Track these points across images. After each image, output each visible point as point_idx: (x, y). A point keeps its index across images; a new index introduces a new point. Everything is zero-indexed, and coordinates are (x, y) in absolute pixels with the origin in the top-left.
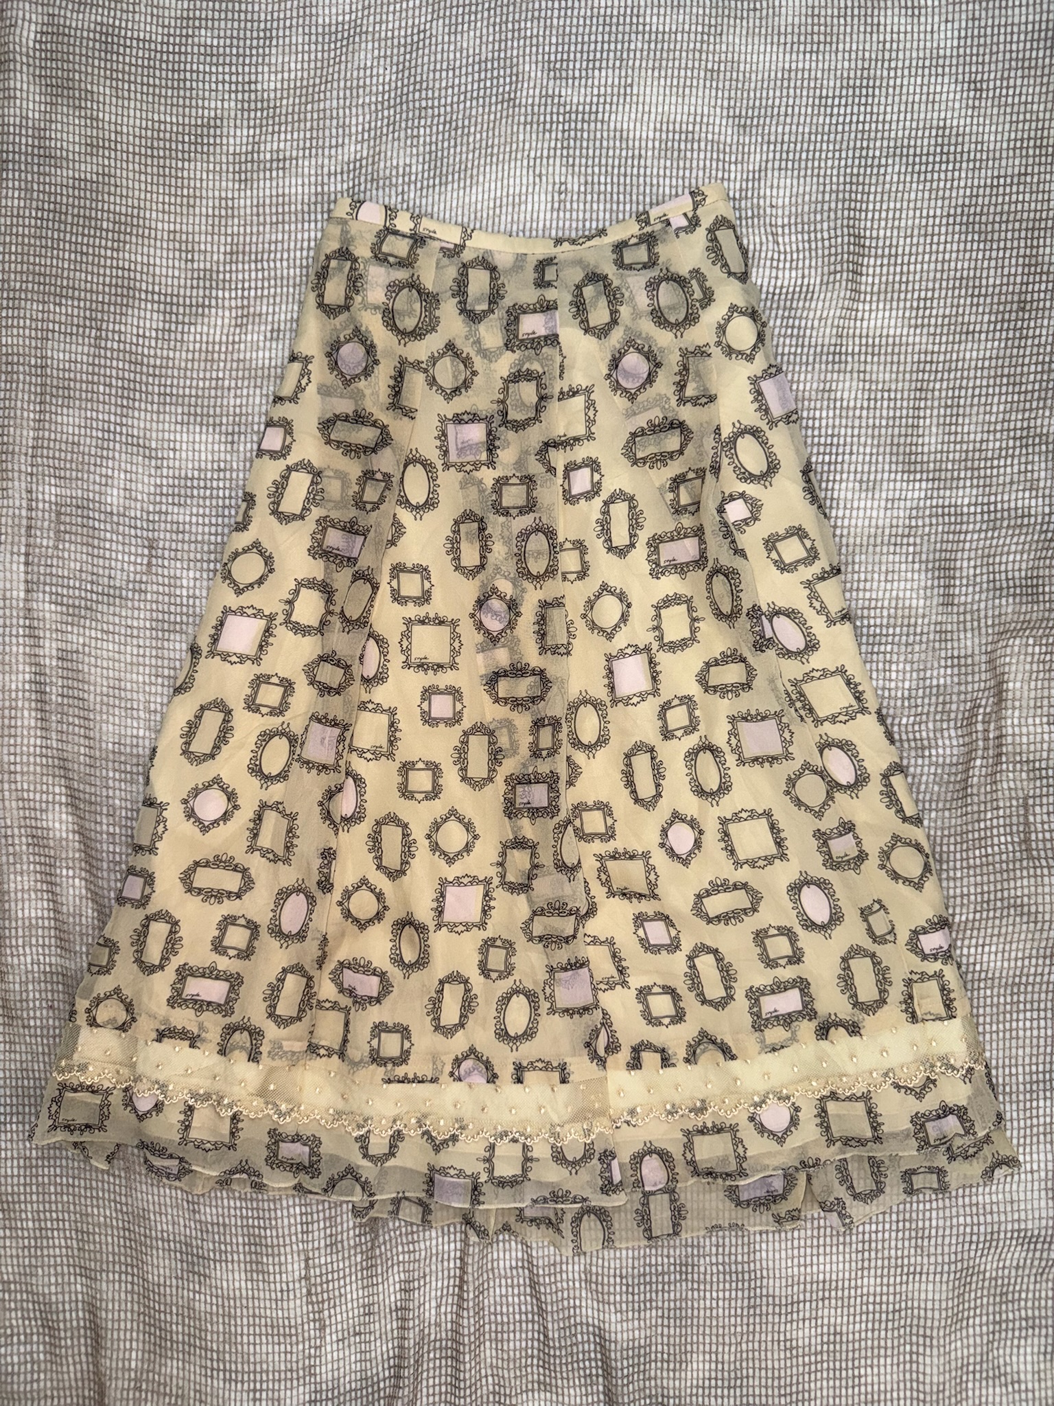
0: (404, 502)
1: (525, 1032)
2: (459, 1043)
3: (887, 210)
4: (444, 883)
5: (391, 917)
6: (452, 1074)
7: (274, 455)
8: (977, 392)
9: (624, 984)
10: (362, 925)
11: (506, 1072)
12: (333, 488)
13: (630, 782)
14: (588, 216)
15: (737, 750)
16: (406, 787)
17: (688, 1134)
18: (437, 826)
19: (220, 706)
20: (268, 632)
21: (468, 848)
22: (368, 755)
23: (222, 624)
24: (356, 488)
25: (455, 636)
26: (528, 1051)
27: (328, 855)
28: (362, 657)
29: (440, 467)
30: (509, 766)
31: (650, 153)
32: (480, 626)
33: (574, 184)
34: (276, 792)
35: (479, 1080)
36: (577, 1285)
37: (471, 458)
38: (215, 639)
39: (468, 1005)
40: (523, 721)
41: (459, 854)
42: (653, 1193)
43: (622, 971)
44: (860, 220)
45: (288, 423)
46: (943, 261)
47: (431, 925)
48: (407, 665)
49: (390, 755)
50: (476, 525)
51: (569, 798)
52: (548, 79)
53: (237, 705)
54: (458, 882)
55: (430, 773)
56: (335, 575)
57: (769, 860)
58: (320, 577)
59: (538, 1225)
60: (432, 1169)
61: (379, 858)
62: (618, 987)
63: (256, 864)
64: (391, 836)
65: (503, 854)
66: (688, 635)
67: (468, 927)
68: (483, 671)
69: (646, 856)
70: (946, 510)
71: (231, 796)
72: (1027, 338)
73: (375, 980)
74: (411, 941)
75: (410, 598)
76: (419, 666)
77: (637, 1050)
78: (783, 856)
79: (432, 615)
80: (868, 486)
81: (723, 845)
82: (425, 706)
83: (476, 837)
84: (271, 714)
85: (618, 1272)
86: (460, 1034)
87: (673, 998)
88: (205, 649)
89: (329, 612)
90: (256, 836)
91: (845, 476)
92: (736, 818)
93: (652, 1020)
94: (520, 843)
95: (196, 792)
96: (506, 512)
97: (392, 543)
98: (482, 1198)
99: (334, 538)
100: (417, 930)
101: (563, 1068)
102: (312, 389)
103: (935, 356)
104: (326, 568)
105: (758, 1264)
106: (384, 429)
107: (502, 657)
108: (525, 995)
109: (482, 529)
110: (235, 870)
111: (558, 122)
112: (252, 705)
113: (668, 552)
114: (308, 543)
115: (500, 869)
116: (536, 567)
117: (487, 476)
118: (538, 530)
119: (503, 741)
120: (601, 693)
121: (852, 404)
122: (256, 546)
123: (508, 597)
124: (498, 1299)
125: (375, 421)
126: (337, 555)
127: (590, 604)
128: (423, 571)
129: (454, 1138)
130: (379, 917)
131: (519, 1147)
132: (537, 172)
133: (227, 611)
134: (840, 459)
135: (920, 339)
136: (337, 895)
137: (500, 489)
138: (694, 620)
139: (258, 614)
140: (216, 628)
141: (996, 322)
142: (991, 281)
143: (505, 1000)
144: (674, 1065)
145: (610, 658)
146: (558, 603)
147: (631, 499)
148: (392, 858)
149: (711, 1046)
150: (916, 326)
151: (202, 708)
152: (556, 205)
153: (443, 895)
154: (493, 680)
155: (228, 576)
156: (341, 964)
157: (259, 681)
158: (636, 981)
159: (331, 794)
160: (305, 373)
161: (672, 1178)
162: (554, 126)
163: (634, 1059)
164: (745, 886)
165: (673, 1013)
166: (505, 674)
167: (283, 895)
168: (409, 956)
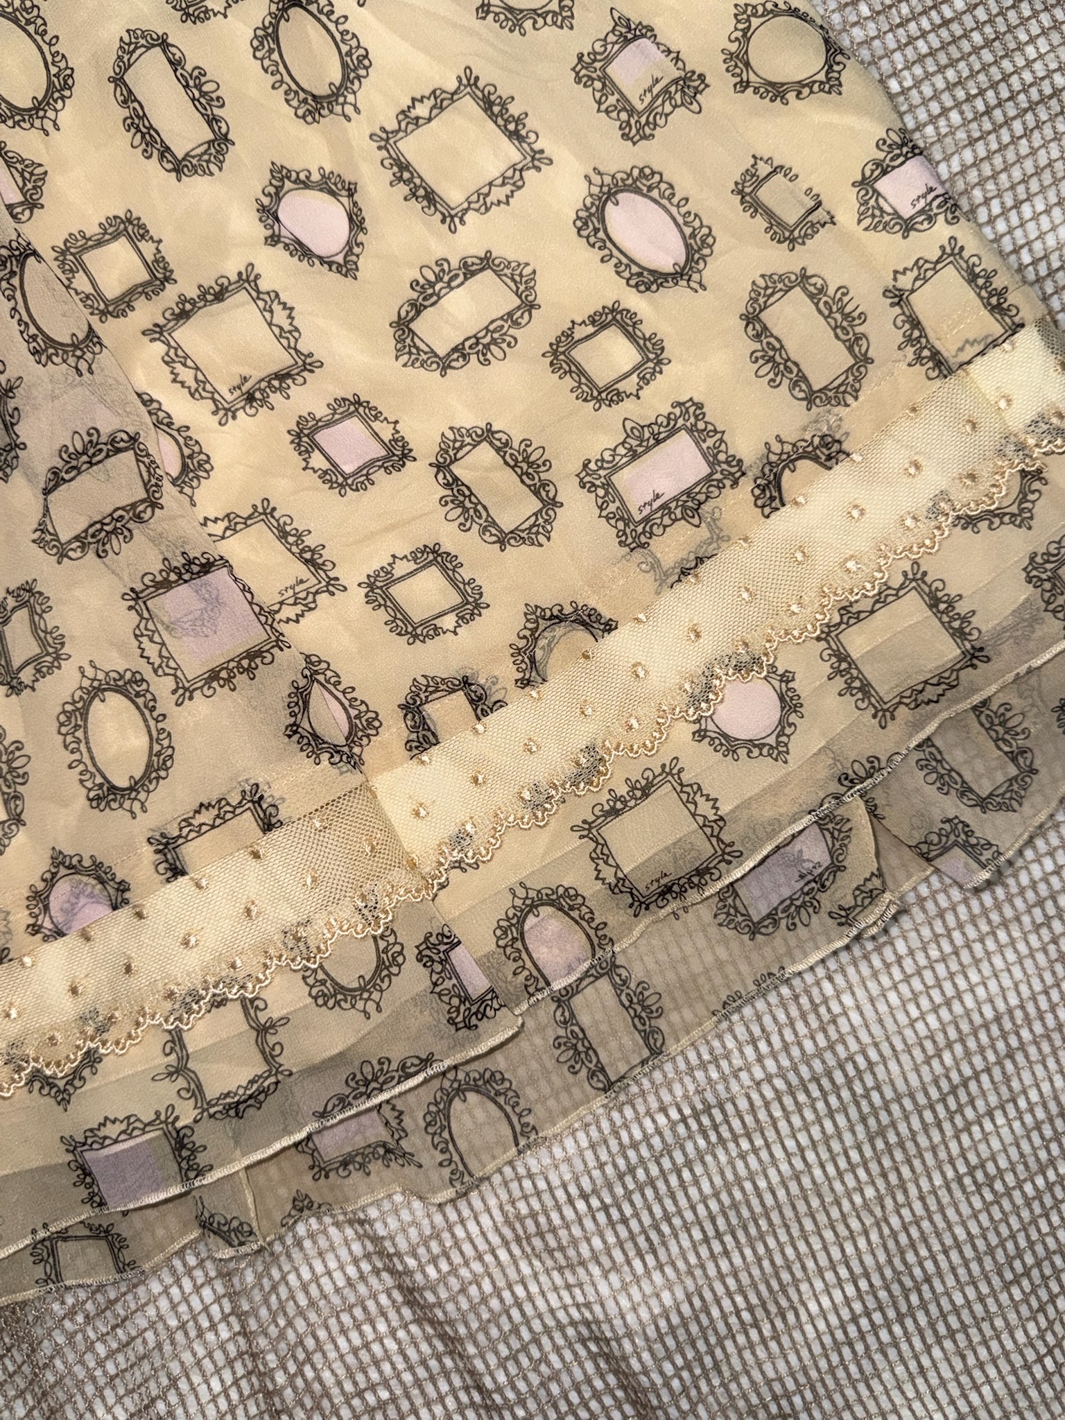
1: (150, 764)
2: (25, 858)
6: (36, 928)
9: (332, 586)
11: (142, 867)
13: (147, 136)
17: (588, 830)
26: (168, 801)
35: (95, 912)
36: (503, 1255)
42: (571, 992)
43: (312, 559)
51: (44, 233)
57: (513, 179)
59: (362, 1166)
60: (74, 1146)
62: (323, 598)
69: (248, 280)
77: (412, 708)
78: (537, 159)
81: (404, 189)
85: (573, 1190)
86: (20, 836)
87: (444, 569)
92: (409, 120)
93: (416, 631)
98: (202, 1159)
101: (254, 798)
105: (851, 1041)
108: (118, 690)
124: (350, 1359)
129: (92, 1059)
131: (233, 1013)
143: (76, 718)
144: (500, 703)
149: (559, 631)
158: (352, 572)
161: (598, 938)
163: (414, 728)
164: (486, 262)
165: (456, 599)
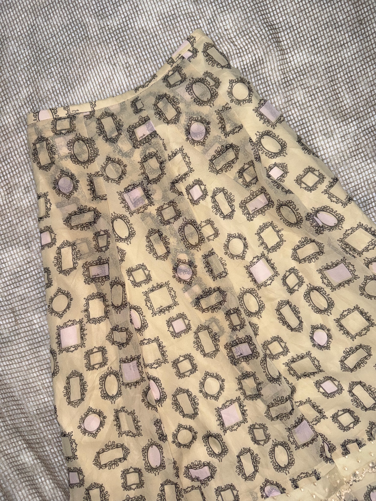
0: (120, 239)
1: (289, 463)
2: (259, 480)
3: (279, 8)
4: (218, 410)
5: (200, 436)
6: (262, 496)
7: (49, 245)
8: (358, 70)
9: (324, 417)
10: (188, 446)
11: (288, 485)
12: (83, 248)
13: (284, 322)
14: (144, 72)
15: (329, 284)
16: (179, 372)
18: (202, 384)
19: (76, 374)
20: (82, 329)
21: (222, 388)
22: (155, 366)
23: (59, 335)
24: (94, 243)
25: (170, 290)
26: (294, 471)
27: (158, 423)
28: (131, 320)
29: (128, 215)
30: (224, 340)
31: (160, 32)
32: (180, 280)
33: (132, 61)
34: (120, 402)
35: (276, 493)
37: (141, 205)
38: (59, 343)
39: (255, 461)
40: (220, 315)
41: (219, 392)
43: (320, 412)
44: (268, 18)
45: (49, 228)
46: (315, 19)
47: (221, 432)
48: (154, 314)
49: (165, 361)
50: (157, 234)
51: (259, 341)
52: (99, 20)
53: (83, 370)
54: (225, 406)
55: (188, 360)
56: (102, 287)
57: (367, 329)
58: (95, 291)
61: (182, 411)
62: (322, 420)
63: (126, 440)
64: (183, 399)
65: (240, 383)
66: (278, 240)
67: (238, 425)
68: (191, 300)
69: (309, 354)
70: (370, 130)
71: (100, 414)
72: (369, 36)
73: (206, 468)
74: (215, 443)
75: (142, 282)
76: (160, 312)
77: (344, 445)
78: (373, 325)
79: (155, 285)
80: (329, 135)
81: (342, 332)
82: (171, 329)
83: (223, 381)
84: (101, 367)
86: (258, 475)
87: (350, 413)
88: (57, 350)
89: (107, 306)
90: (119, 427)
91: (316, 135)
93: (345, 428)
94: (246, 375)
95: (83, 420)
96: (168, 222)
97: (122, 260)
99: (94, 271)
100: (215, 438)
101: (315, 472)
102: (53, 207)
103: (332, 63)
104: (97, 286)
106: (95, 210)
107: (197, 290)
108: (281, 445)
109: (161, 235)
110: (117, 447)
111: (112, 37)
112: (90, 367)
113: (251, 207)
114: (82, 279)
115: (242, 391)
116: (194, 240)
117: (152, 210)
118: (186, 224)
119: (215, 329)
120: (250, 285)
121: (304, 101)
122: (60, 291)
123: (187, 261)
125: (89, 208)
126: (99, 278)
127: (226, 247)
128: (142, 267)
130: (194, 438)
132: (113, 63)
133: (59, 328)
134: (310, 128)
135: (320, 58)
136: (170, 438)
137: (161, 213)
138: (278, 232)
139: (74, 322)
140: (57, 338)
141: (352, 35)
142: (341, 18)
143: (272, 452)
144: (364, 445)
145: (247, 268)
146: (212, 253)
147: (223, 190)
148: (188, 409)
150: (317, 53)
151: (68, 378)
152: (128, 74)
153: (220, 416)
154: (197, 302)
155: (52, 311)
156: (187, 467)
157: (88, 354)
158: (329, 413)
159: (146, 393)
160: (47, 201)
162: (111, 39)
163: (344, 450)
164: (361, 346)
165: (353, 420)
166: (202, 297)
167: (145, 451)
168: (217, 450)
